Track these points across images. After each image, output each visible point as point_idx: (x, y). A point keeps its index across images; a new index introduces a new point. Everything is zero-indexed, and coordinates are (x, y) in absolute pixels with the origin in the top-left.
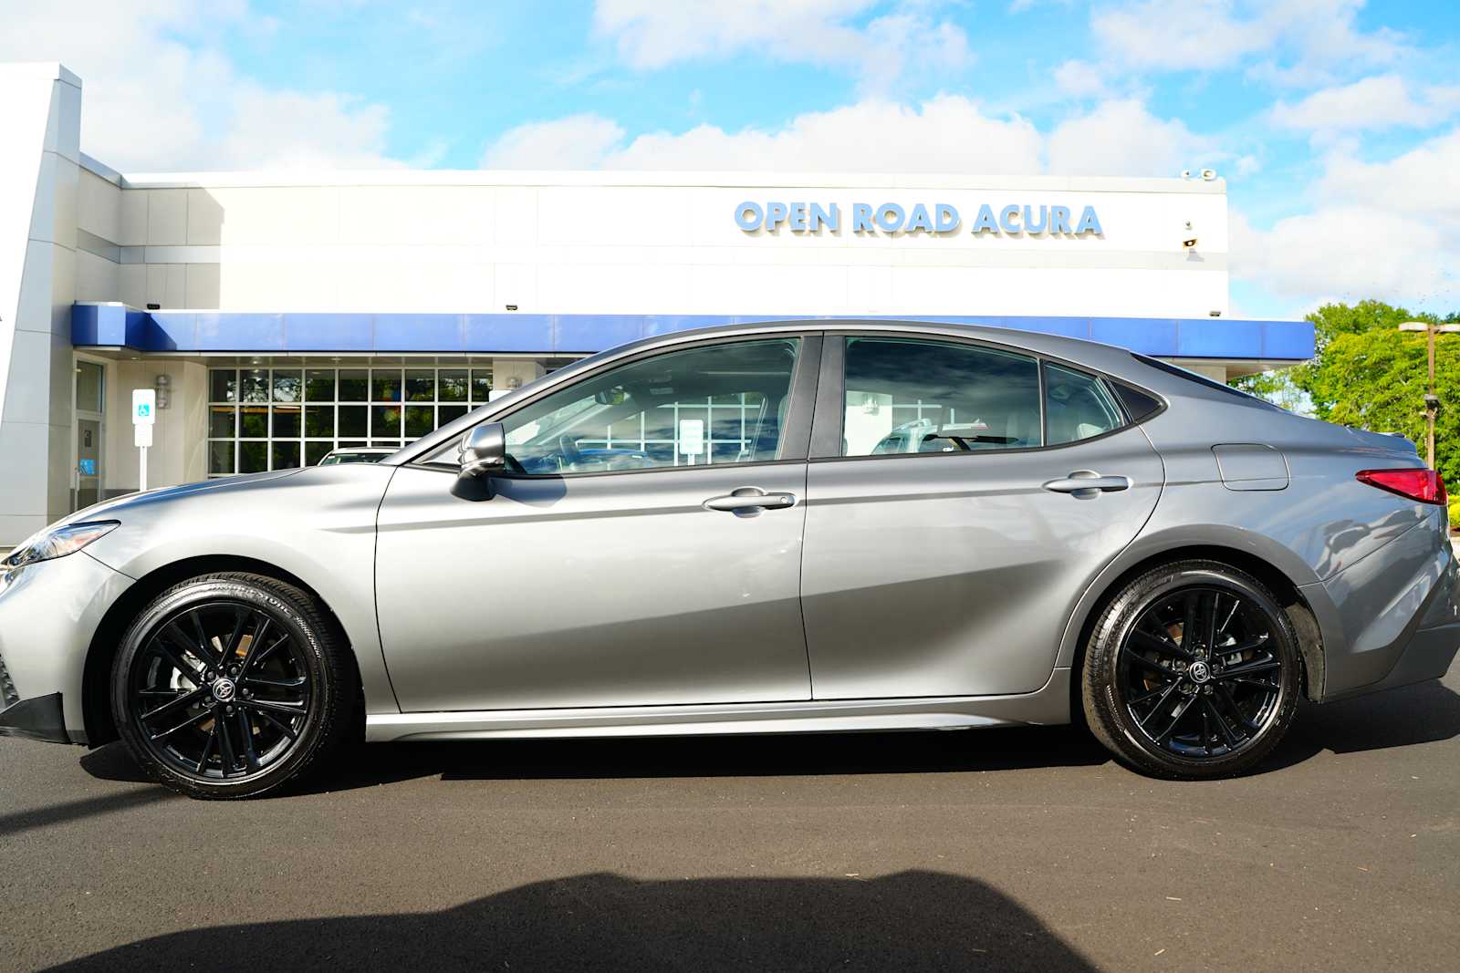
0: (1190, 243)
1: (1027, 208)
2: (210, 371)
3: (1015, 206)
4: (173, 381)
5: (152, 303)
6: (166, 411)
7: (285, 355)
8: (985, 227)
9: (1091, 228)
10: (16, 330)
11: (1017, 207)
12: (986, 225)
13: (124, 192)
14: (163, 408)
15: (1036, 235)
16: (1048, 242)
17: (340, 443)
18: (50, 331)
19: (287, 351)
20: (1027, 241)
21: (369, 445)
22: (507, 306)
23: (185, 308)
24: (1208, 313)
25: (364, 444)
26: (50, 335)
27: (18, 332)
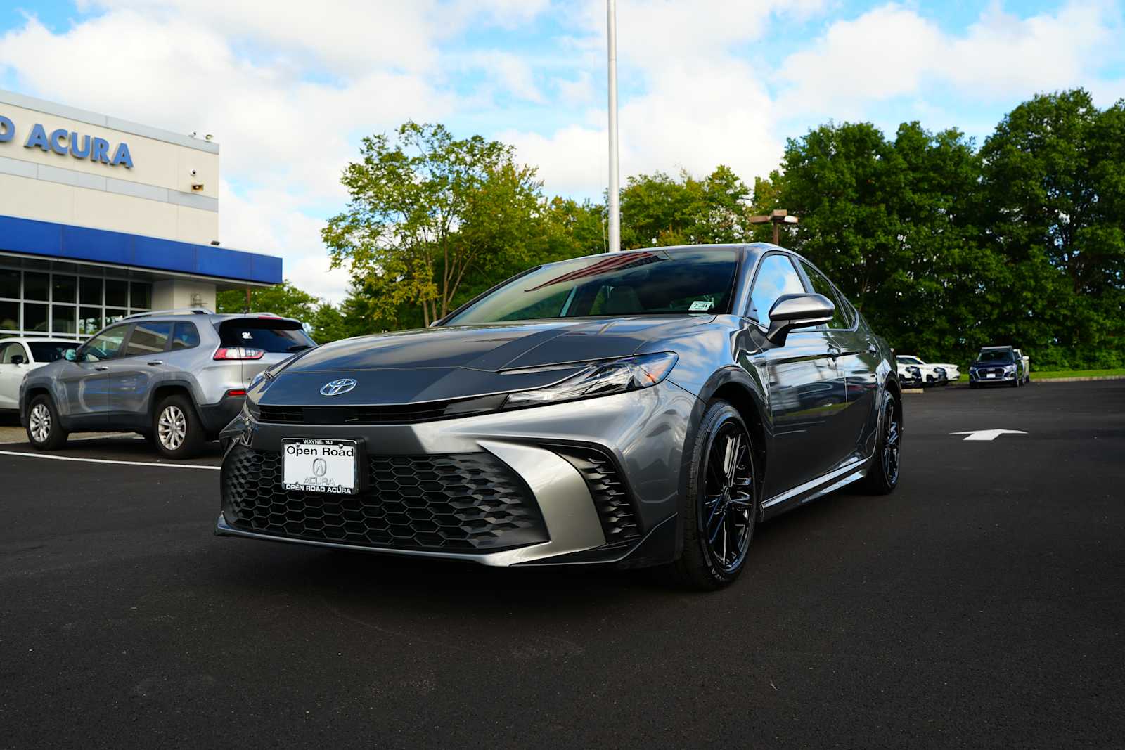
0: (197, 187)
1: (75, 135)
3: (64, 131)
8: (38, 142)
9: (123, 160)
11: (66, 132)
12: (39, 142)
15: (80, 158)
16: (87, 166)
20: (69, 162)
24: (211, 241)
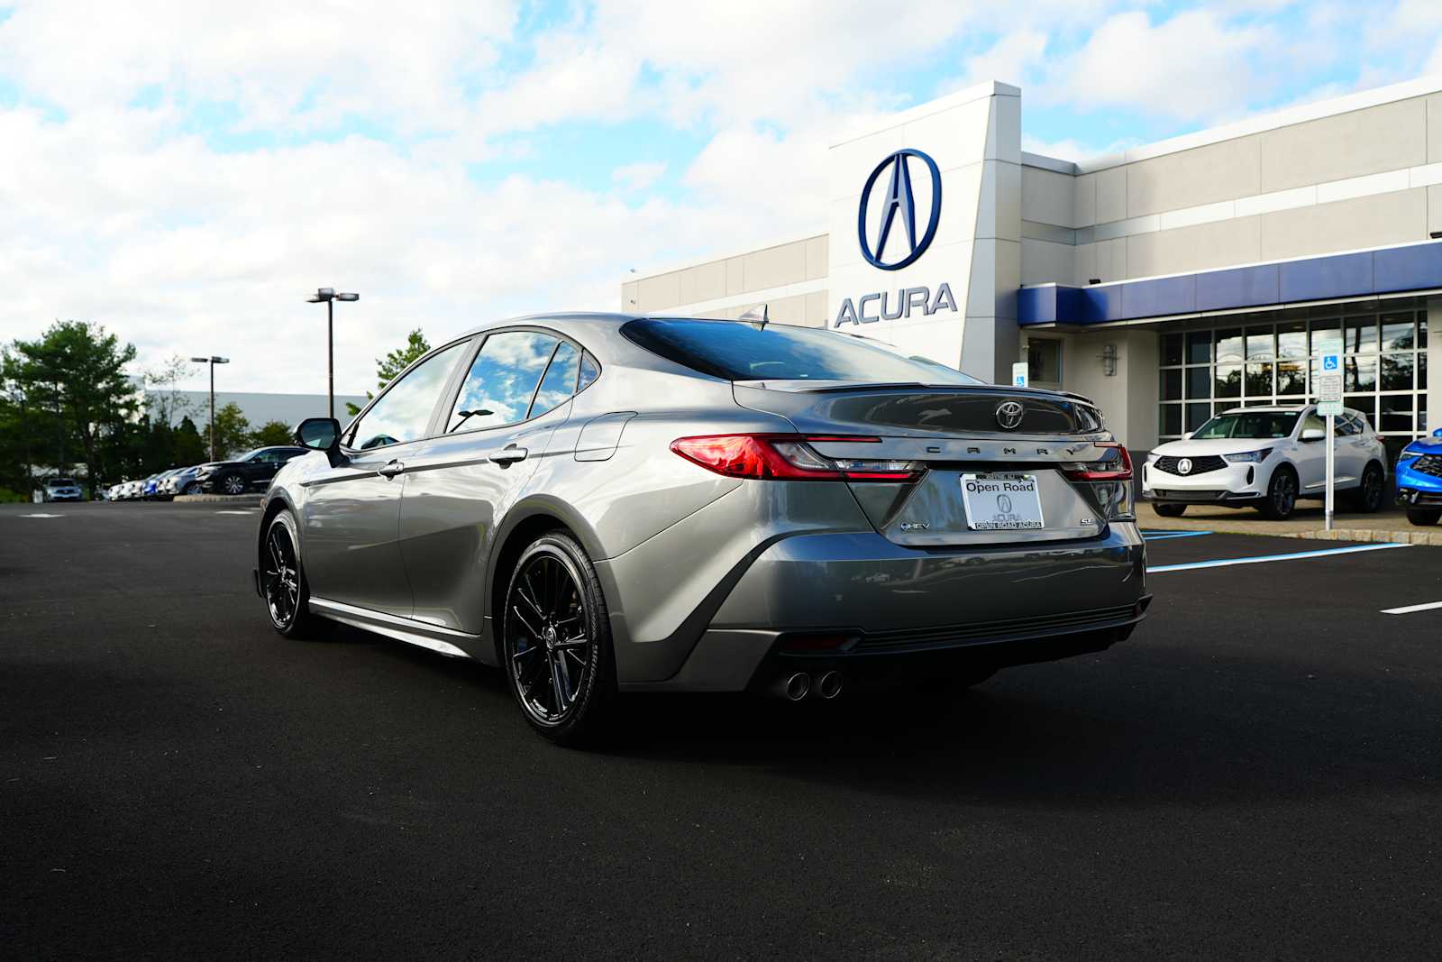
2: (1161, 336)
4: (1118, 351)
5: (1092, 278)
6: (1113, 377)
7: (1199, 316)
10: (966, 317)
13: (1077, 178)
14: (1110, 375)
17: (1246, 402)
18: (993, 315)
19: (1201, 312)
21: (1274, 403)
22: (1432, 234)
23: (1127, 279)
25: (1269, 402)
26: (993, 319)
27: (968, 319)
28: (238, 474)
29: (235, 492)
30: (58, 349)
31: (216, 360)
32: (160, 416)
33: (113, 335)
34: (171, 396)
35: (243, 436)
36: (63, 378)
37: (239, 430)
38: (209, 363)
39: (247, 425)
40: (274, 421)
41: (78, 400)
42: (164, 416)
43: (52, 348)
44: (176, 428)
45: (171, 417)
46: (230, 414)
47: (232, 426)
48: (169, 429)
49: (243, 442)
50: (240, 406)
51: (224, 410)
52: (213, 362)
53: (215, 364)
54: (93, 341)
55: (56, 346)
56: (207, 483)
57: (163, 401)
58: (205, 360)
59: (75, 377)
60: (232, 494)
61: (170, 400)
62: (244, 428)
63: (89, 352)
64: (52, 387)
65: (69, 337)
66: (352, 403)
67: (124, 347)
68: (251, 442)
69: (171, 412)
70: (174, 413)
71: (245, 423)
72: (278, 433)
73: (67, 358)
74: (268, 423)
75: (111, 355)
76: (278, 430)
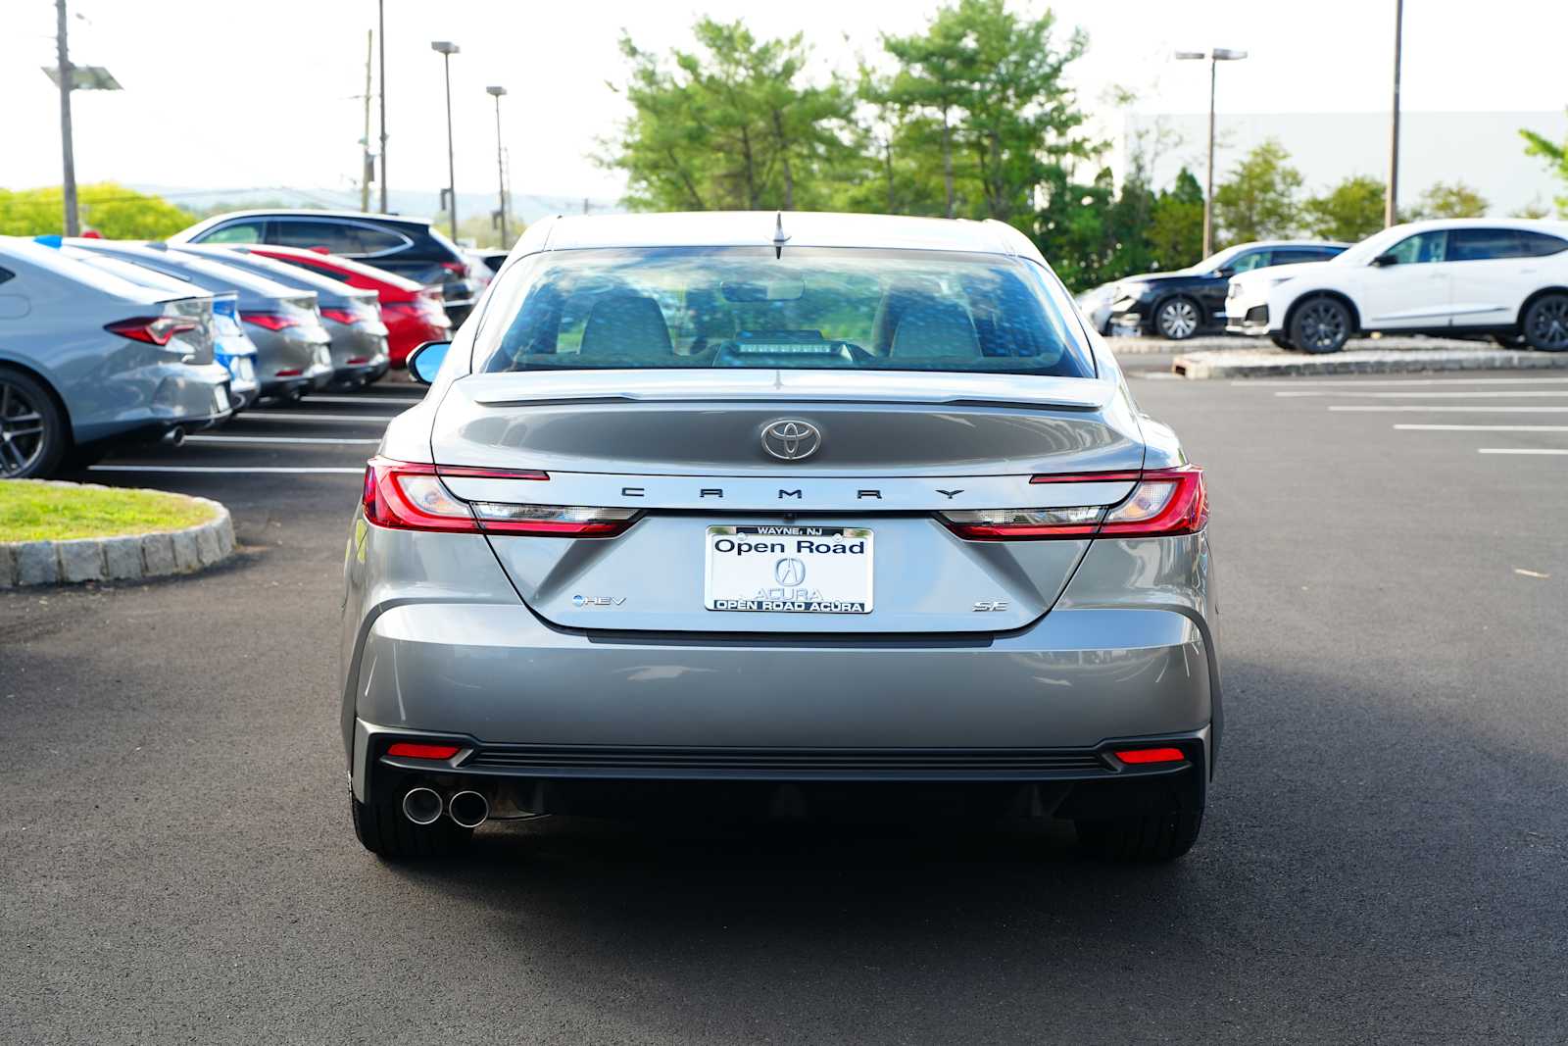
28: (1188, 298)
29: (1180, 334)
30: (950, 43)
31: (1221, 56)
32: (1133, 169)
33: (1049, 11)
34: (1153, 128)
35: (1290, 206)
36: (961, 97)
37: (1282, 195)
38: (1208, 60)
39: (1299, 184)
40: (1359, 175)
41: (986, 142)
42: (1140, 168)
43: (939, 41)
44: (1164, 194)
45: (1152, 170)
46: (1266, 161)
47: (1268, 187)
48: (1152, 194)
49: (1291, 219)
50: (1287, 143)
51: (1256, 154)
52: (1215, 57)
53: (1219, 63)
54: (1016, 22)
55: (947, 37)
56: (1129, 316)
57: (1140, 136)
58: (1202, 56)
59: (984, 95)
60: (1173, 338)
61: (1153, 136)
62: (1294, 189)
63: (1007, 46)
64: (939, 115)
65: (969, 18)
66: (1532, 129)
67: (1070, 33)
68: (1309, 218)
69: (1153, 161)
70: (1158, 161)
71: (1296, 180)
72: (1364, 198)
73: (969, 61)
74: (1346, 179)
75: (1042, 51)
76: (1363, 193)
